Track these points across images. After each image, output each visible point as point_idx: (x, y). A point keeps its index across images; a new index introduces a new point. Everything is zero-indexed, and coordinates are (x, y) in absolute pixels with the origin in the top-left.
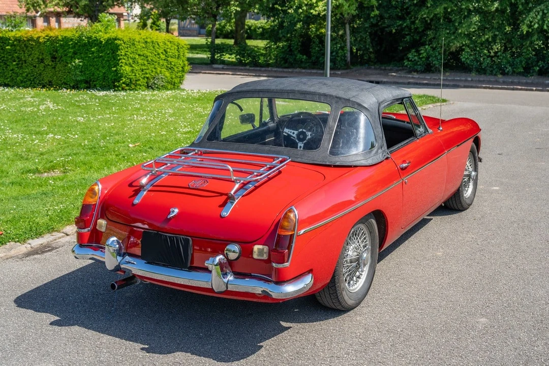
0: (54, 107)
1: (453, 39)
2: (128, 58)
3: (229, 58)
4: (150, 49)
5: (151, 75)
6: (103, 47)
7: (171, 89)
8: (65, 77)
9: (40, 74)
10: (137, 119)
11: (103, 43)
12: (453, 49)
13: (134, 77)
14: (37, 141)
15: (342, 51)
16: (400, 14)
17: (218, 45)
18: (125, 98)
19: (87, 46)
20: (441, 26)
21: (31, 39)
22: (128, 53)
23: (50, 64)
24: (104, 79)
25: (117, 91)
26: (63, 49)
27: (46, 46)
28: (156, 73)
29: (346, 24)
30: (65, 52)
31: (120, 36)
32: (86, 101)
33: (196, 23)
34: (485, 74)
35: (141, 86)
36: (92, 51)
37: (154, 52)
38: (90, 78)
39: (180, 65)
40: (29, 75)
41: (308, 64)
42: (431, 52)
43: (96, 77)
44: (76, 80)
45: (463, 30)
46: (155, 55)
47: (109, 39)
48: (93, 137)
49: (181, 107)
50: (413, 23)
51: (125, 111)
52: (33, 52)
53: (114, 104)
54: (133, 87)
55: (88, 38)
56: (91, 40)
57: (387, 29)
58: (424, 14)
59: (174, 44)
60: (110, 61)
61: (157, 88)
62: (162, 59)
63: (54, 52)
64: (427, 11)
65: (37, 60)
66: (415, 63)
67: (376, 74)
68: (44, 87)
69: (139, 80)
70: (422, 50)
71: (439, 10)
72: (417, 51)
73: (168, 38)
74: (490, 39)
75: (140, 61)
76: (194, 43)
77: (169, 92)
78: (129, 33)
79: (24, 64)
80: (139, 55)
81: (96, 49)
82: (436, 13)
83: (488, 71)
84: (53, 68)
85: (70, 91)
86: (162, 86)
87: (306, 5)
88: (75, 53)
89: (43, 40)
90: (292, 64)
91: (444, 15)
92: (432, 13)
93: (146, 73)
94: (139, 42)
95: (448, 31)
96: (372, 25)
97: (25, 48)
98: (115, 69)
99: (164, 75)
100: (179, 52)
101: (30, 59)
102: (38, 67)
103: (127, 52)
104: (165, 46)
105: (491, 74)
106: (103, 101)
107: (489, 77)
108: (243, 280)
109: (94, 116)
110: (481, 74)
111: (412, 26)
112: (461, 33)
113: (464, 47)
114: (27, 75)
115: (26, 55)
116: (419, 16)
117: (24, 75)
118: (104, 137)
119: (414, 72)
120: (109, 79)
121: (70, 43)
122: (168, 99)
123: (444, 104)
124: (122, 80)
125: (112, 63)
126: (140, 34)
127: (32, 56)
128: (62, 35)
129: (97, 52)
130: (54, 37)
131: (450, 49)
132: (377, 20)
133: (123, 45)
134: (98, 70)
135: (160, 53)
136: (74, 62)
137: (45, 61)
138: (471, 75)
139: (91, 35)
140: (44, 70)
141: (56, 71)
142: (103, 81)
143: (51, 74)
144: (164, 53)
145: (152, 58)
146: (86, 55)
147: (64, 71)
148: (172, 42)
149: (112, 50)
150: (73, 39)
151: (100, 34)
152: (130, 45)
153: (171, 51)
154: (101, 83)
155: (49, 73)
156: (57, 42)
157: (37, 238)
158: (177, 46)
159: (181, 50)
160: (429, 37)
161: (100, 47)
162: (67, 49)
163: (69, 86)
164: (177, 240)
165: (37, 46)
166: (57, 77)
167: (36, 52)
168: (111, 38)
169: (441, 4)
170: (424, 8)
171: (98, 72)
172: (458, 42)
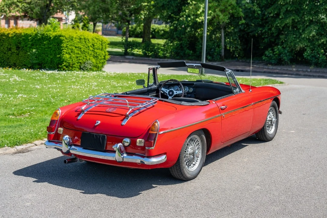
0: (19, 79)
1: (298, 42)
2: (68, 49)
3: (138, 51)
4: (83, 43)
5: (83, 61)
6: (52, 41)
7: (96, 71)
8: (25, 60)
9: (8, 58)
10: (74, 87)
11: (52, 38)
12: (298, 49)
13: (71, 62)
14: (12, 98)
15: (218, 48)
16: (260, 23)
17: (130, 42)
18: (66, 75)
19: (41, 40)
20: (290, 32)
21: (3, 35)
22: (68, 46)
23: (15, 52)
24: (51, 62)
25: (60, 71)
26: (24, 42)
27: (13, 39)
28: (87, 59)
29: (222, 29)
30: (26, 44)
31: (63, 34)
32: (40, 76)
33: (115, 26)
34: (321, 67)
35: (75, 68)
36: (44, 43)
37: (86, 45)
38: (42, 62)
39: (103, 54)
41: (193, 57)
42: (282, 50)
43: (46, 61)
44: (33, 63)
45: (306, 36)
46: (86, 47)
47: (56, 36)
48: (47, 97)
49: (102, 81)
50: (270, 29)
51: (66, 83)
52: (4, 43)
53: (58, 79)
54: (70, 68)
55: (42, 35)
56: (44, 36)
57: (250, 34)
58: (278, 23)
59: (99, 40)
61: (87, 70)
62: (90, 51)
63: (18, 43)
64: (280, 21)
65: (6, 49)
66: (270, 58)
67: (242, 65)
68: (10, 67)
69: (75, 64)
70: (275, 49)
71: (289, 21)
72: (273, 50)
73: (95, 36)
75: (76, 51)
76: (113, 40)
77: (95, 73)
78: (69, 32)
80: (76, 47)
81: (47, 42)
82: (286, 23)
83: (323, 65)
84: (17, 54)
85: (29, 70)
86: (90, 69)
87: (193, 15)
88: (32, 45)
89: (11, 35)
90: (182, 57)
91: (292, 24)
92: (283, 23)
93: (80, 60)
94: (76, 38)
95: (295, 36)
96: (240, 30)
98: (59, 56)
99: (91, 61)
100: (102, 46)
101: (2, 48)
102: (7, 54)
103: (67, 44)
104: (93, 41)
105: (325, 67)
106: (51, 77)
107: (324, 69)
108: (131, 156)
109: (46, 85)
110: (318, 67)
111: (269, 32)
112: (304, 38)
113: (306, 48)
116: (275, 25)
118: (53, 97)
119: (270, 64)
120: (54, 62)
121: (29, 38)
122: (94, 77)
123: (281, 85)
124: (63, 63)
125: (57, 52)
126: (77, 33)
127: (3, 46)
128: (24, 32)
129: (47, 44)
130: (18, 34)
131: (295, 49)
132: (244, 27)
133: (65, 40)
134: (47, 56)
135: (89, 46)
136: (32, 51)
137: (12, 50)
138: (311, 68)
139: (44, 33)
140: (11, 56)
141: (19, 57)
142: (51, 64)
143: (16, 58)
144: (92, 46)
145: (84, 49)
146: (40, 46)
147: (24, 57)
148: (98, 39)
149: (57, 43)
150: (32, 35)
151: (50, 32)
152: (70, 40)
153: (97, 45)
154: (49, 65)
155: (14, 58)
156: (21, 37)
157: (20, 145)
158: (101, 42)
159: (104, 44)
160: (281, 40)
161: (50, 41)
162: (28, 42)
163: (27, 67)
164: (99, 136)
165: (7, 40)
166: (19, 60)
167: (6, 44)
168: (58, 35)
169: (290, 16)
170: (278, 19)
171: (47, 58)
172: (302, 44)
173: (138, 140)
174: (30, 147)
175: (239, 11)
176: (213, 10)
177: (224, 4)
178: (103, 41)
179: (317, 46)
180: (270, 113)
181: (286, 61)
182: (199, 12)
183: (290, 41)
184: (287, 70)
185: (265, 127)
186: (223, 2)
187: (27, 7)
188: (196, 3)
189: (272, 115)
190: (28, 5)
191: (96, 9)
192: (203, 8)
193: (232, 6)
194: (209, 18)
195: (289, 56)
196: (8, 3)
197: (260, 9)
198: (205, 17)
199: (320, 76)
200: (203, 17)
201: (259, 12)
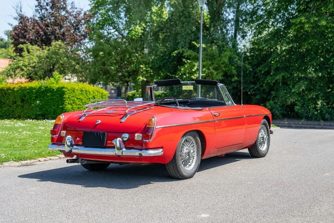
0: (23, 125)
1: (289, 97)
2: (70, 100)
4: (84, 95)
6: (55, 93)
8: (29, 112)
9: (13, 111)
11: (55, 90)
12: (289, 103)
14: (17, 134)
16: (252, 80)
19: (44, 92)
20: (281, 88)
21: (9, 89)
22: (70, 97)
23: (20, 104)
24: (54, 113)
26: (29, 95)
27: (19, 93)
30: (30, 97)
31: (66, 86)
32: (43, 123)
34: (311, 120)
36: (47, 95)
37: (87, 97)
38: (45, 113)
40: (6, 112)
42: (274, 105)
43: (49, 112)
44: (36, 114)
45: (296, 91)
46: (87, 99)
47: (59, 88)
50: (262, 86)
52: (10, 97)
55: (46, 87)
56: (47, 89)
58: (269, 79)
59: (100, 93)
60: (59, 102)
63: (23, 96)
64: (271, 78)
65: (12, 102)
68: (15, 119)
71: (279, 77)
74: (314, 97)
75: (78, 103)
79: (3, 105)
80: (77, 98)
81: (50, 94)
82: (277, 79)
83: (314, 118)
84: (22, 107)
85: (32, 120)
87: (188, 73)
88: (36, 97)
89: (17, 89)
91: (282, 80)
92: (274, 79)
94: (77, 90)
95: (285, 91)
97: (5, 95)
98: (62, 106)
101: (8, 102)
102: (12, 107)
103: (70, 96)
104: (94, 94)
105: (316, 120)
107: (314, 122)
108: (130, 150)
109: (49, 127)
110: (309, 121)
111: (261, 88)
112: (294, 92)
113: (296, 102)
114: (5, 112)
115: (5, 99)
116: (266, 82)
117: (3, 112)
120: (57, 113)
121: (34, 91)
125: (60, 103)
126: (78, 85)
127: (9, 100)
128: (29, 86)
129: (50, 96)
130: (23, 87)
131: (286, 103)
132: (237, 84)
133: (67, 91)
134: (51, 107)
135: (90, 98)
136: (36, 103)
137: (17, 103)
138: (302, 121)
139: (47, 85)
140: (16, 108)
141: (24, 109)
142: (54, 115)
143: (21, 111)
144: (93, 98)
145: (85, 101)
146: (43, 98)
147: (29, 109)
148: (98, 92)
149: (60, 94)
150: (36, 88)
151: (53, 85)
152: (72, 92)
153: (97, 97)
154: (52, 116)
155: (19, 110)
156: (26, 90)
157: (24, 160)
158: (102, 94)
159: (104, 97)
160: (272, 95)
161: (53, 93)
162: (32, 95)
163: (31, 118)
164: (100, 134)
165: (12, 93)
166: (24, 112)
167: (12, 97)
168: (60, 87)
169: (280, 73)
170: (269, 76)
171: (51, 109)
172: (293, 98)
173: (136, 135)
174: (34, 162)
175: (232, 69)
176: (207, 68)
177: (218, 62)
178: (103, 93)
179: (307, 100)
180: (262, 130)
181: (278, 115)
182: (194, 70)
183: (281, 96)
184: (279, 123)
185: (257, 143)
186: (217, 61)
187: (32, 70)
188: (191, 61)
189: (264, 133)
190: (32, 69)
191: (97, 70)
192: (198, 66)
193: (225, 64)
194: (203, 76)
195: (281, 110)
196: (14, 67)
197: (251, 67)
198: (199, 74)
199: (311, 127)
200: (197, 74)
201: (251, 69)
